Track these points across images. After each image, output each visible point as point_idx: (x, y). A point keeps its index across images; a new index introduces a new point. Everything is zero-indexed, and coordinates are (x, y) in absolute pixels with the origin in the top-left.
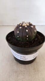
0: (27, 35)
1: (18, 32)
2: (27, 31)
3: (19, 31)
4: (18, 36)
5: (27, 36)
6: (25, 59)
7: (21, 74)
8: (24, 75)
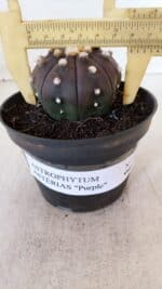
0: (97, 88)
1: (57, 81)
2: (93, 69)
3: (61, 78)
4: (58, 101)
5: (98, 92)
6: (99, 187)
7: (57, 252)
8: (69, 255)
